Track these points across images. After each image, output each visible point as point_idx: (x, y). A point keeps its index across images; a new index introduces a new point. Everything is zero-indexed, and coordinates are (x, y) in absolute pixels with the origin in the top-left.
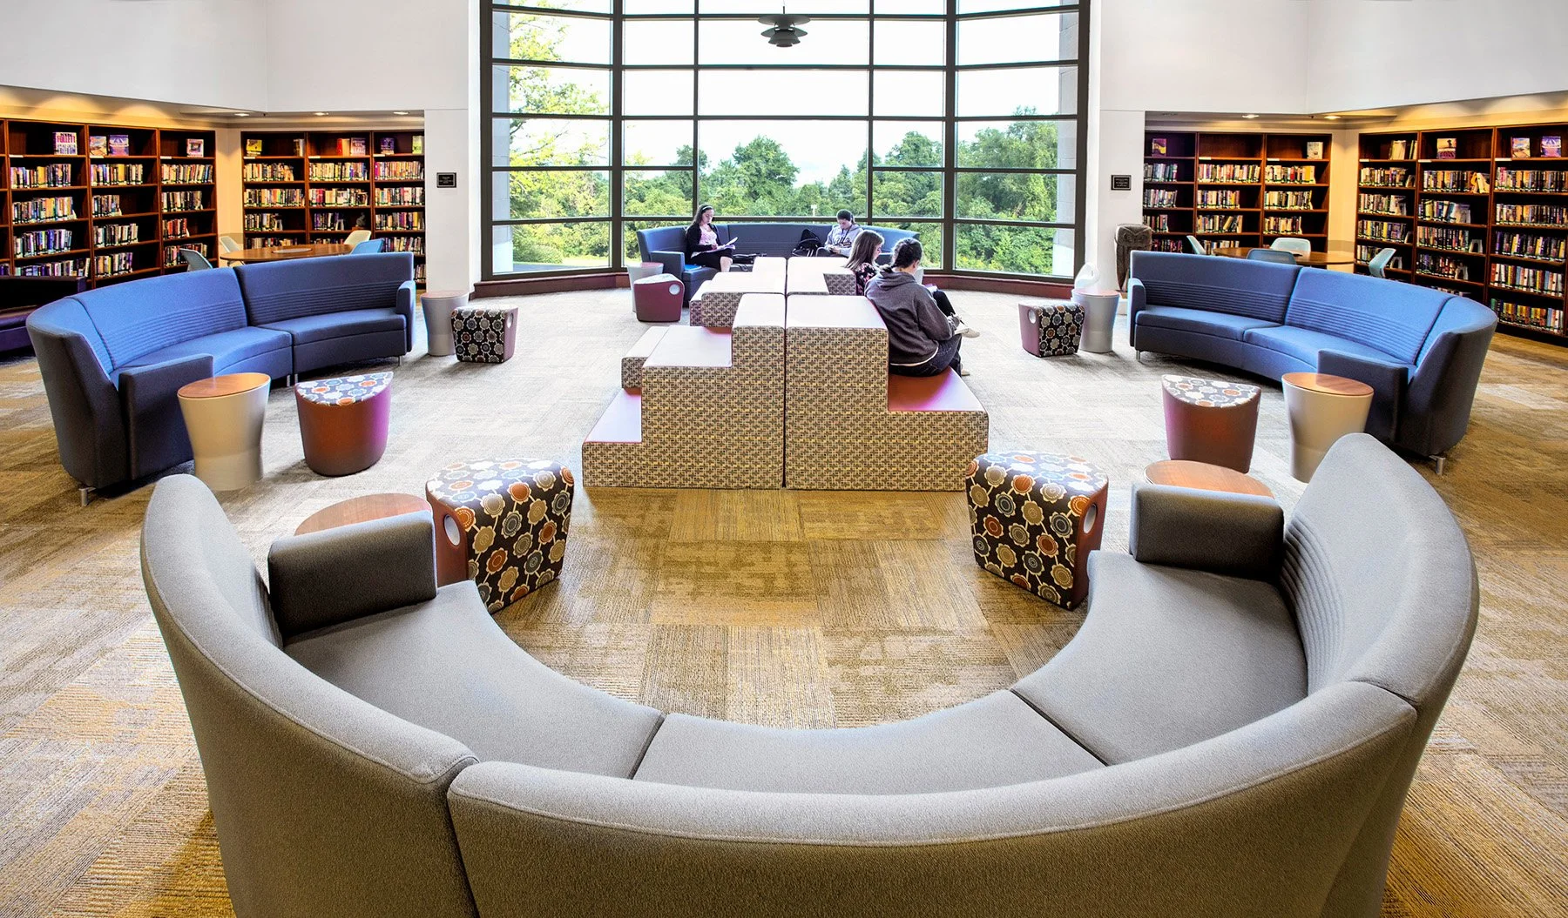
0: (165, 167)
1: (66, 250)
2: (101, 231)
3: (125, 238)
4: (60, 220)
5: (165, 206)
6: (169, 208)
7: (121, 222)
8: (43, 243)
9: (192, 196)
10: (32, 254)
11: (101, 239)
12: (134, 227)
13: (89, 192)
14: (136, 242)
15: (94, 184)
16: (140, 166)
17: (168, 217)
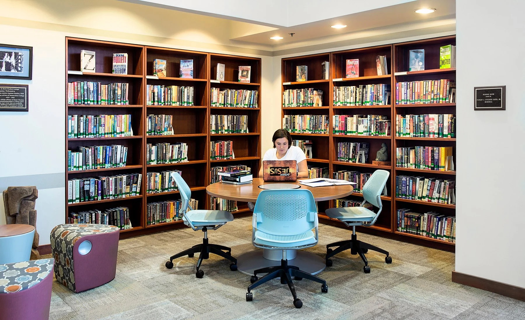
0: (215, 91)
1: (122, 166)
2: (154, 148)
3: (175, 157)
4: (118, 136)
5: (214, 128)
6: (217, 130)
7: (173, 141)
8: (100, 158)
9: (238, 121)
10: (90, 167)
11: (153, 157)
12: (185, 147)
13: (144, 112)
14: (186, 161)
15: (149, 103)
16: (192, 89)
17: (215, 139)
